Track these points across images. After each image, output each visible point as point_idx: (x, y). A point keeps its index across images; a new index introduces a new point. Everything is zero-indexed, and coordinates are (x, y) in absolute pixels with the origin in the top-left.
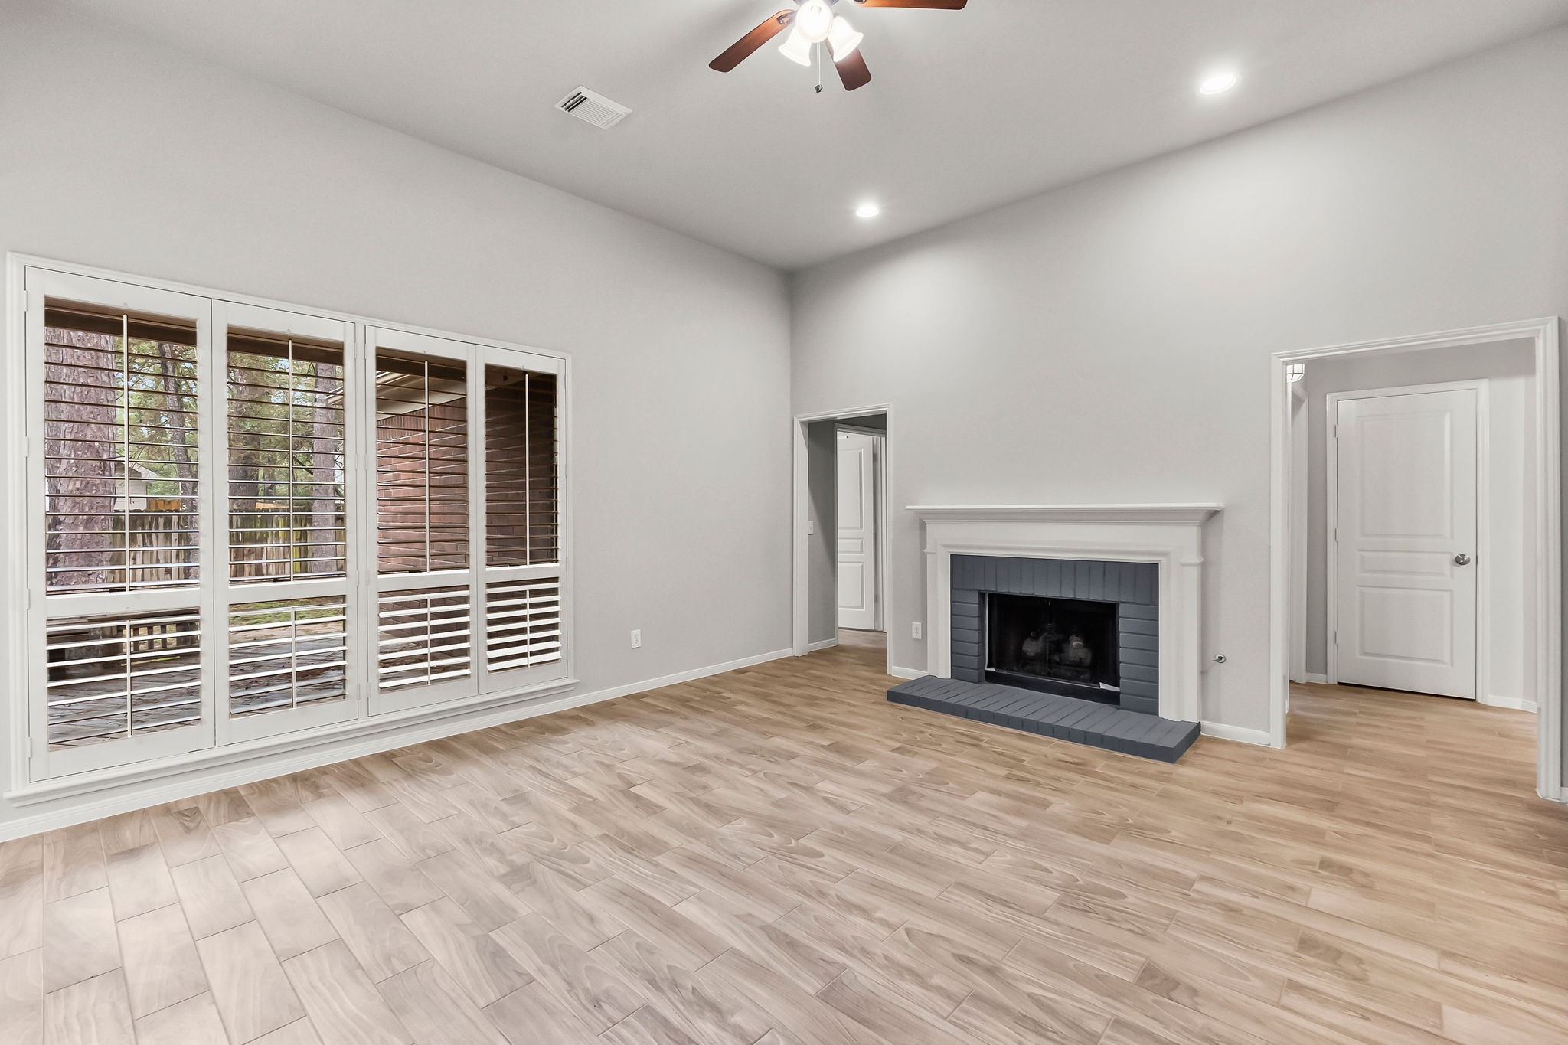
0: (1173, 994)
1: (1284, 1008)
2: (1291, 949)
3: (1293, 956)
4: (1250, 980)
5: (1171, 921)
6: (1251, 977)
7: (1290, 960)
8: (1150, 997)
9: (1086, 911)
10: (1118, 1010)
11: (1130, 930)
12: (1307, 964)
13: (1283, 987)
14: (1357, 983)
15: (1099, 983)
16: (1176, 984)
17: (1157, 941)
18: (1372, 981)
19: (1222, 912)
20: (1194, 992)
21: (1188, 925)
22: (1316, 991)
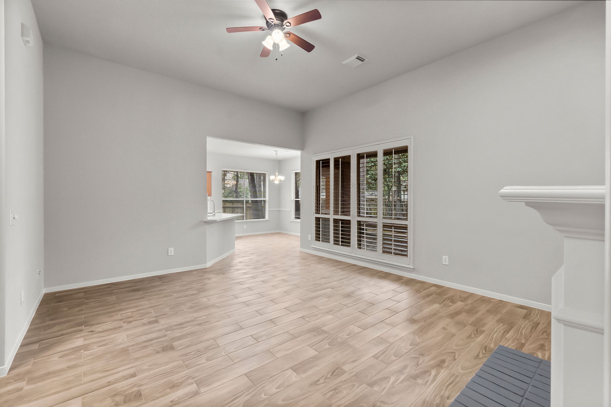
0: (162, 348)
1: (133, 367)
2: (143, 388)
3: (140, 386)
4: (147, 366)
5: (185, 364)
6: (147, 367)
7: (140, 383)
8: (165, 344)
9: (207, 348)
10: (168, 337)
11: (191, 353)
12: (134, 386)
13: (137, 372)
14: (115, 393)
15: (180, 338)
16: (163, 351)
17: (181, 356)
18: (109, 399)
19: (176, 382)
20: (158, 352)
21: (179, 368)
22: (127, 379)
